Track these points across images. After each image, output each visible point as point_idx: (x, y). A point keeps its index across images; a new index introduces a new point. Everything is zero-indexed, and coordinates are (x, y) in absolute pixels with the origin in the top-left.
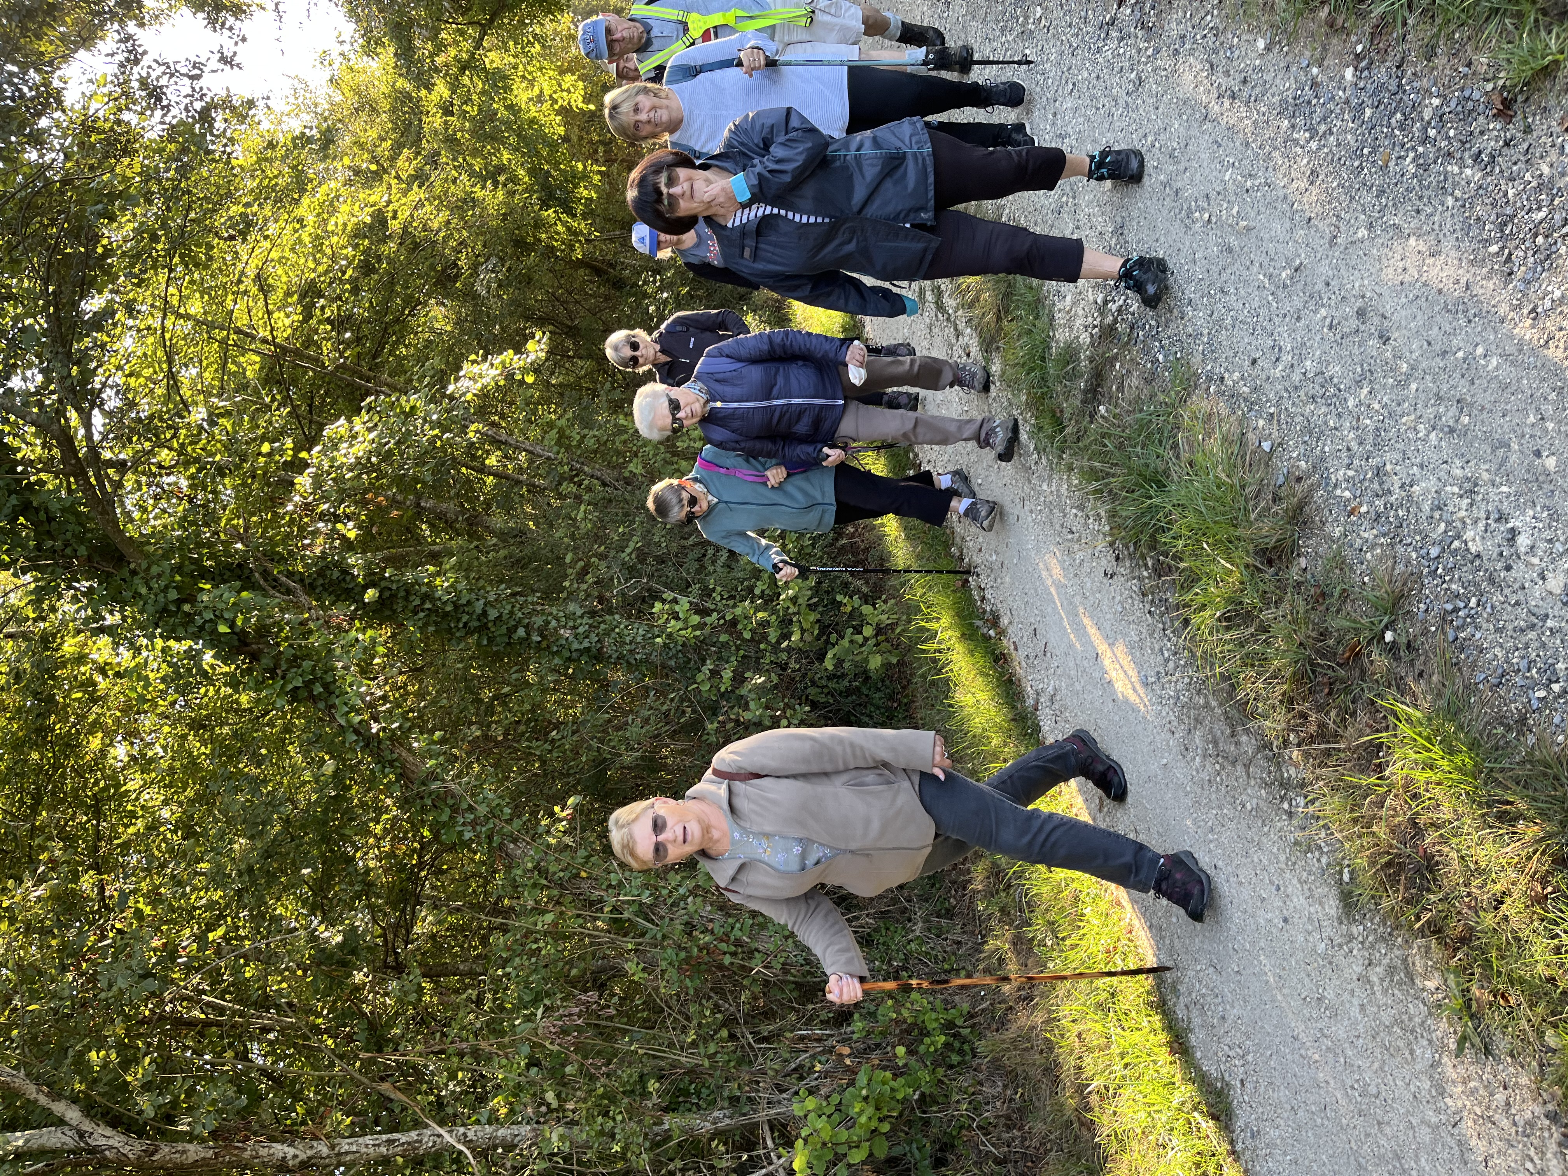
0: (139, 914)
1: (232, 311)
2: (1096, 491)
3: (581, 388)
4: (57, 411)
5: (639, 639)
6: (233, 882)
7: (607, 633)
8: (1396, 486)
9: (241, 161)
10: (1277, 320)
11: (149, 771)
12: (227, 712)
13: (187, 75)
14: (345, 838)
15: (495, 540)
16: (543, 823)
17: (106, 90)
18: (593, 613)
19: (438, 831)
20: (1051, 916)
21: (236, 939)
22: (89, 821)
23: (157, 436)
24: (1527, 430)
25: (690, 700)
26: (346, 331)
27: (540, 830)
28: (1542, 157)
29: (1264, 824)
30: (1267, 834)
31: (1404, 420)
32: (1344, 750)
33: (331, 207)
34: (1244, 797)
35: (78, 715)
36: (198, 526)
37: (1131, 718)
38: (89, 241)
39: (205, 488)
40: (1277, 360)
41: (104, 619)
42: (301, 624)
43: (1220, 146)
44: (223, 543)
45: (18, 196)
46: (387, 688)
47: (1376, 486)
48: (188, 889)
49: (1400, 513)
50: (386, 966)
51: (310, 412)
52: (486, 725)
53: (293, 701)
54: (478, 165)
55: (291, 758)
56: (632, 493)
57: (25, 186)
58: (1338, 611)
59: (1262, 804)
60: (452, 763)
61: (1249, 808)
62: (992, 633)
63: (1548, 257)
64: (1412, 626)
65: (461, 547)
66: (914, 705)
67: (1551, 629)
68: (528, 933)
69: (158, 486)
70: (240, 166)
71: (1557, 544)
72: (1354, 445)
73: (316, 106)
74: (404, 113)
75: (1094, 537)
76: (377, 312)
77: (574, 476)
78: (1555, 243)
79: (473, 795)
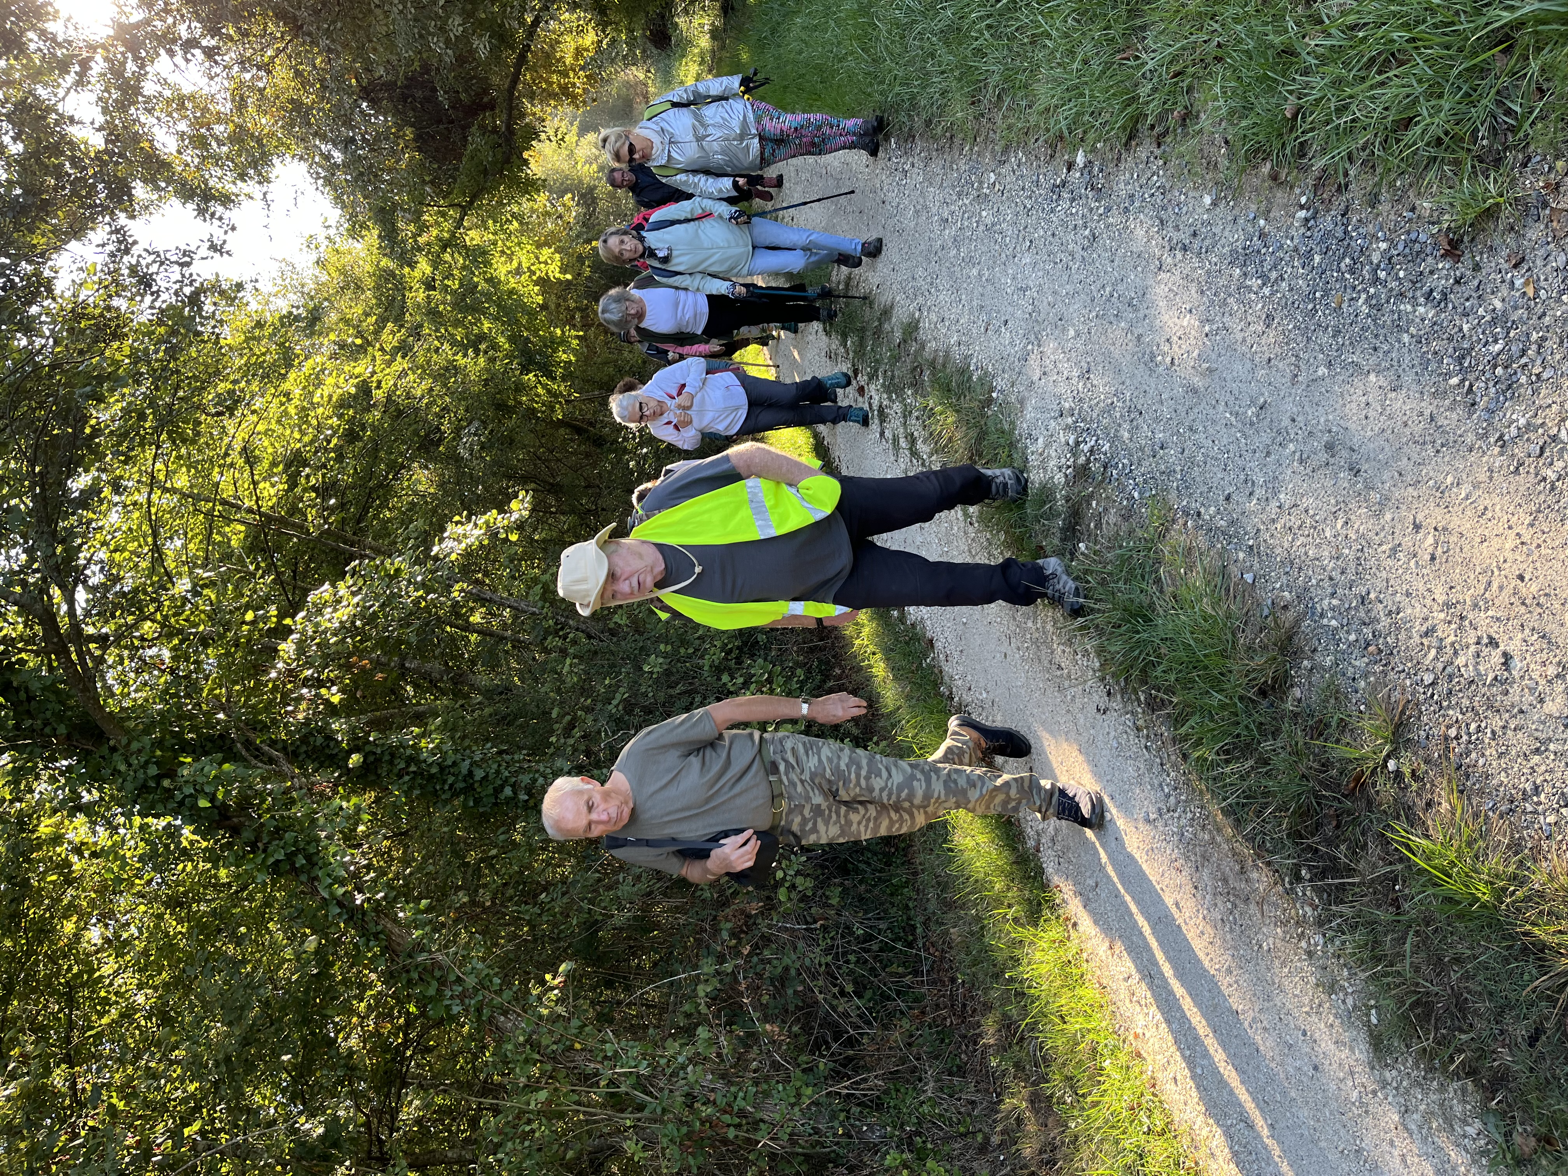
0: (112, 1110)
1: (218, 483)
2: (1081, 628)
4: (41, 589)
6: (209, 1073)
8: (1382, 614)
9: (229, 341)
10: (1248, 456)
11: (123, 955)
12: (205, 888)
13: (177, 263)
14: (325, 1018)
15: (480, 698)
16: (534, 992)
17: (95, 278)
19: (425, 1006)
20: (1069, 1070)
21: (211, 1133)
22: (61, 1010)
23: (140, 609)
26: (330, 498)
27: (532, 1000)
28: (1493, 293)
29: (1283, 965)
30: (1287, 976)
31: (1383, 548)
32: (1359, 885)
33: (316, 379)
34: (1260, 937)
35: (52, 898)
36: (180, 697)
38: (76, 422)
39: (187, 660)
40: (1251, 494)
41: (82, 797)
42: (284, 793)
43: (1176, 294)
44: (205, 714)
45: (8, 380)
46: (372, 855)
47: (1362, 614)
48: (163, 1081)
49: (1390, 641)
50: (370, 1157)
51: (295, 578)
52: (473, 892)
53: (274, 874)
54: (459, 334)
56: (618, 644)
57: (14, 372)
58: (1338, 741)
59: (1279, 943)
60: (439, 932)
61: (1266, 948)
63: (1510, 387)
64: (1414, 754)
65: (446, 707)
66: (911, 851)
68: (521, 1113)
69: (140, 658)
70: (229, 346)
72: (1336, 574)
73: (303, 286)
74: (388, 290)
75: (1084, 673)
76: (361, 478)
77: (559, 630)
78: (1515, 373)
79: (461, 966)
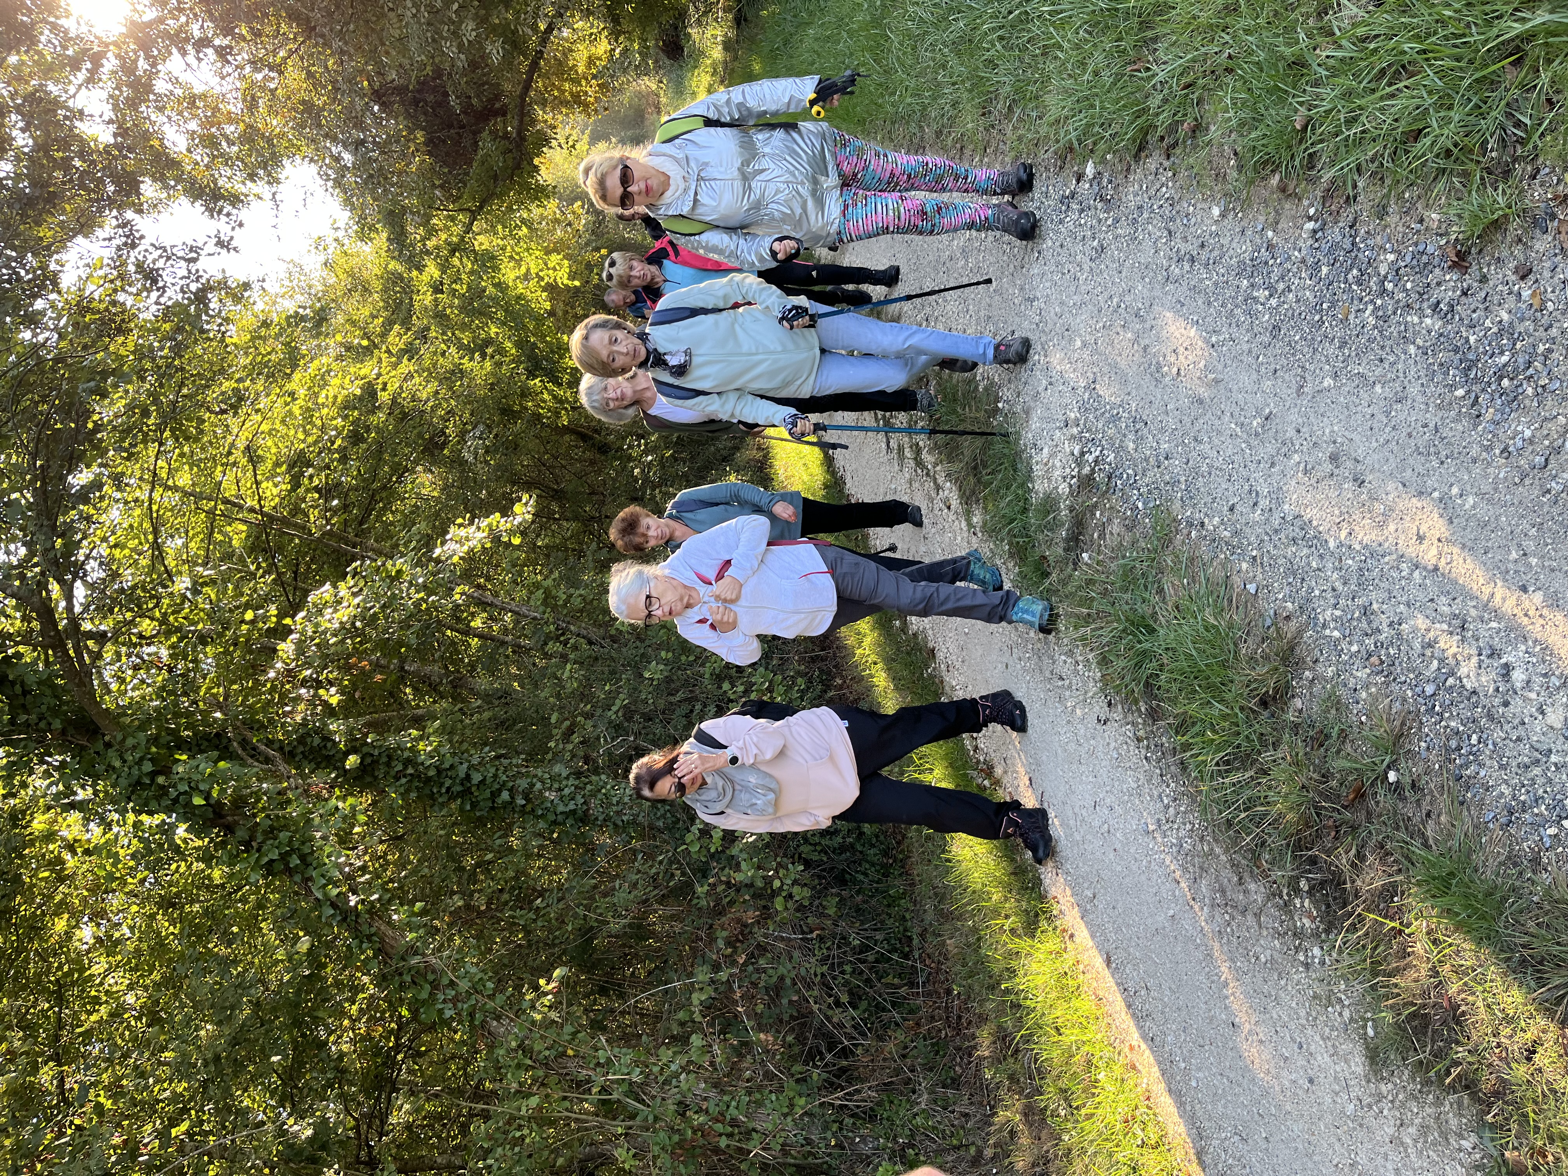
0: (99, 1108)
1: (221, 482)
2: (1083, 638)
3: (567, 549)
4: (39, 583)
5: (626, 799)
6: (198, 1073)
7: (593, 794)
8: (1384, 625)
9: (235, 340)
10: (1253, 467)
11: (115, 954)
12: (198, 888)
13: (183, 258)
14: (316, 1020)
15: (479, 702)
16: (528, 997)
17: (101, 273)
18: (578, 774)
19: (417, 1010)
20: (1063, 1083)
21: (199, 1134)
22: (51, 1008)
23: (139, 607)
24: (1511, 566)
25: (679, 862)
26: (333, 499)
27: (525, 1005)
28: (1500, 304)
29: (1280, 978)
30: (1284, 988)
31: (1386, 559)
33: (322, 380)
34: (1258, 949)
35: (44, 895)
36: (177, 695)
37: (1134, 868)
38: (79, 417)
39: (185, 658)
40: (1255, 504)
41: (75, 794)
42: (279, 793)
43: (1183, 305)
44: (201, 712)
45: (10, 374)
46: (367, 858)
47: (1364, 625)
48: (151, 1080)
49: (1392, 652)
50: (358, 1161)
51: (295, 579)
52: (468, 895)
53: (268, 874)
54: (466, 338)
55: (263, 936)
56: (618, 651)
57: (16, 365)
58: (1338, 752)
59: (1276, 955)
60: (433, 936)
61: (1263, 960)
62: (986, 783)
63: (1515, 398)
64: (1415, 765)
65: (445, 710)
66: (909, 862)
67: (1556, 765)
68: (512, 1119)
69: (137, 656)
70: (235, 345)
71: (1553, 678)
72: (1338, 585)
73: (310, 288)
74: (396, 293)
75: (1085, 683)
76: (364, 480)
77: (560, 635)
78: (1521, 385)
79: (454, 970)
